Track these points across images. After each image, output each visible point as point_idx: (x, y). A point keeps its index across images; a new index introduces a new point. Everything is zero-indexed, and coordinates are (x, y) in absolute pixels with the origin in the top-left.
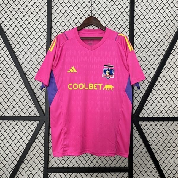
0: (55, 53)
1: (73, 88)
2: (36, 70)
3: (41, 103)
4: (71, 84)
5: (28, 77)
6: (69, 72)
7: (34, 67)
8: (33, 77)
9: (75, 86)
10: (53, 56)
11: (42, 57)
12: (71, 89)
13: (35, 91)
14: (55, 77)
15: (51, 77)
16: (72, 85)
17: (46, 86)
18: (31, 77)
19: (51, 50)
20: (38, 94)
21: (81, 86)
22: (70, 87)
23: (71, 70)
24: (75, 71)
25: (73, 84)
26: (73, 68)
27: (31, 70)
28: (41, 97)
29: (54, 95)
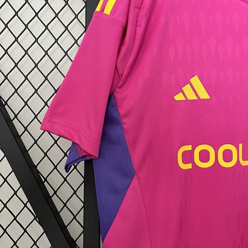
0: (124, 21)
1: (194, 165)
2: (47, 92)
3: (66, 216)
4: (188, 148)
5: (16, 116)
6: (179, 97)
7: (36, 78)
8: (36, 117)
9: (204, 156)
10: (117, 31)
11: (66, 42)
12: (189, 166)
13: (44, 168)
14: (125, 120)
15: (109, 120)
16: (191, 153)
17: (88, 158)
18: (26, 116)
19: (108, 11)
20: (54, 180)
21: (228, 156)
22: (185, 162)
23: (187, 89)
24: (204, 95)
25: (194, 149)
26: (195, 81)
27: (26, 91)
28: (65, 192)
29: (120, 193)
